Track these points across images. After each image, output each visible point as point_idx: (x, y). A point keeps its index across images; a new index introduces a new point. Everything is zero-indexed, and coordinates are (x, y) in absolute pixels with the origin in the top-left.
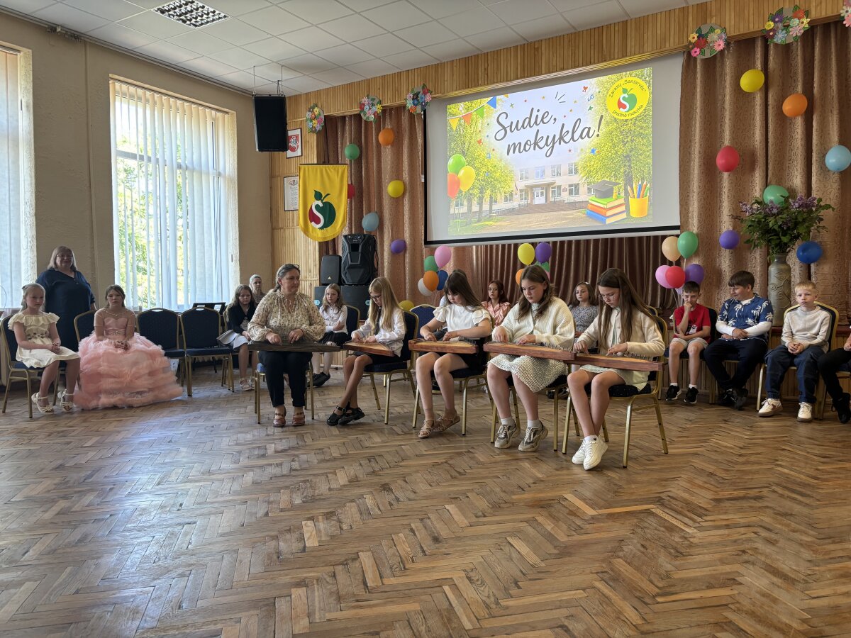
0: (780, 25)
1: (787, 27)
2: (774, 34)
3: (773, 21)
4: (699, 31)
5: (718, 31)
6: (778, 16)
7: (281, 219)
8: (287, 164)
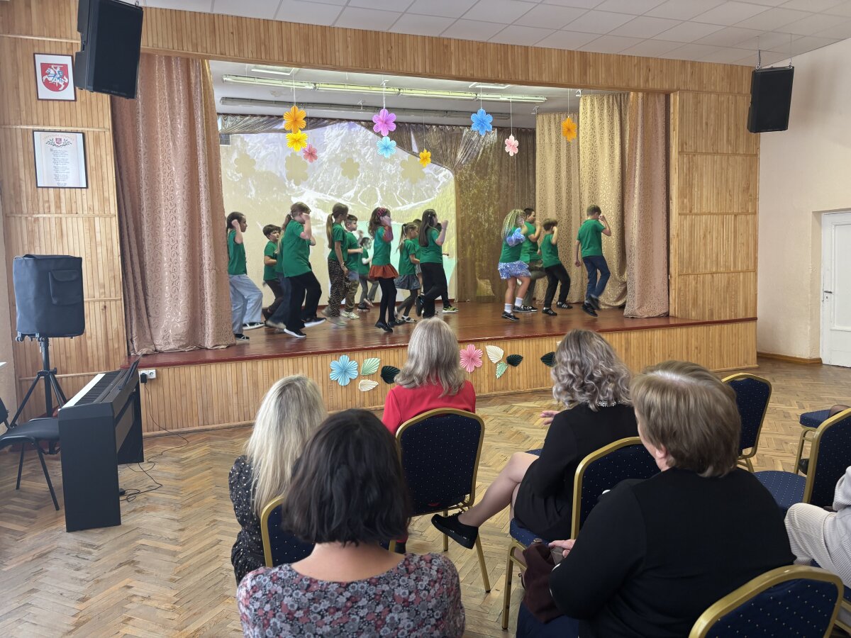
7: (27, 200)
8: (40, 109)
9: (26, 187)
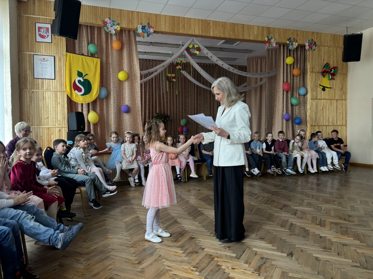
0: (290, 43)
1: (292, 44)
2: (289, 46)
3: (289, 41)
4: (268, 37)
5: (273, 39)
6: (289, 39)
7: (30, 84)
8: (37, 46)
9: (29, 78)
